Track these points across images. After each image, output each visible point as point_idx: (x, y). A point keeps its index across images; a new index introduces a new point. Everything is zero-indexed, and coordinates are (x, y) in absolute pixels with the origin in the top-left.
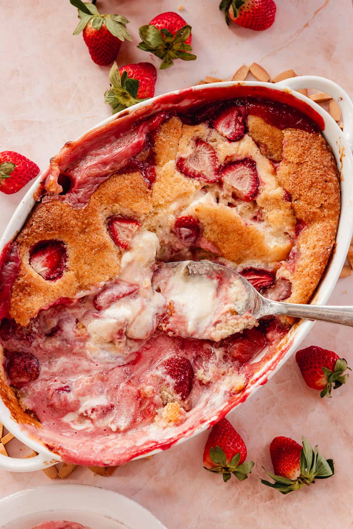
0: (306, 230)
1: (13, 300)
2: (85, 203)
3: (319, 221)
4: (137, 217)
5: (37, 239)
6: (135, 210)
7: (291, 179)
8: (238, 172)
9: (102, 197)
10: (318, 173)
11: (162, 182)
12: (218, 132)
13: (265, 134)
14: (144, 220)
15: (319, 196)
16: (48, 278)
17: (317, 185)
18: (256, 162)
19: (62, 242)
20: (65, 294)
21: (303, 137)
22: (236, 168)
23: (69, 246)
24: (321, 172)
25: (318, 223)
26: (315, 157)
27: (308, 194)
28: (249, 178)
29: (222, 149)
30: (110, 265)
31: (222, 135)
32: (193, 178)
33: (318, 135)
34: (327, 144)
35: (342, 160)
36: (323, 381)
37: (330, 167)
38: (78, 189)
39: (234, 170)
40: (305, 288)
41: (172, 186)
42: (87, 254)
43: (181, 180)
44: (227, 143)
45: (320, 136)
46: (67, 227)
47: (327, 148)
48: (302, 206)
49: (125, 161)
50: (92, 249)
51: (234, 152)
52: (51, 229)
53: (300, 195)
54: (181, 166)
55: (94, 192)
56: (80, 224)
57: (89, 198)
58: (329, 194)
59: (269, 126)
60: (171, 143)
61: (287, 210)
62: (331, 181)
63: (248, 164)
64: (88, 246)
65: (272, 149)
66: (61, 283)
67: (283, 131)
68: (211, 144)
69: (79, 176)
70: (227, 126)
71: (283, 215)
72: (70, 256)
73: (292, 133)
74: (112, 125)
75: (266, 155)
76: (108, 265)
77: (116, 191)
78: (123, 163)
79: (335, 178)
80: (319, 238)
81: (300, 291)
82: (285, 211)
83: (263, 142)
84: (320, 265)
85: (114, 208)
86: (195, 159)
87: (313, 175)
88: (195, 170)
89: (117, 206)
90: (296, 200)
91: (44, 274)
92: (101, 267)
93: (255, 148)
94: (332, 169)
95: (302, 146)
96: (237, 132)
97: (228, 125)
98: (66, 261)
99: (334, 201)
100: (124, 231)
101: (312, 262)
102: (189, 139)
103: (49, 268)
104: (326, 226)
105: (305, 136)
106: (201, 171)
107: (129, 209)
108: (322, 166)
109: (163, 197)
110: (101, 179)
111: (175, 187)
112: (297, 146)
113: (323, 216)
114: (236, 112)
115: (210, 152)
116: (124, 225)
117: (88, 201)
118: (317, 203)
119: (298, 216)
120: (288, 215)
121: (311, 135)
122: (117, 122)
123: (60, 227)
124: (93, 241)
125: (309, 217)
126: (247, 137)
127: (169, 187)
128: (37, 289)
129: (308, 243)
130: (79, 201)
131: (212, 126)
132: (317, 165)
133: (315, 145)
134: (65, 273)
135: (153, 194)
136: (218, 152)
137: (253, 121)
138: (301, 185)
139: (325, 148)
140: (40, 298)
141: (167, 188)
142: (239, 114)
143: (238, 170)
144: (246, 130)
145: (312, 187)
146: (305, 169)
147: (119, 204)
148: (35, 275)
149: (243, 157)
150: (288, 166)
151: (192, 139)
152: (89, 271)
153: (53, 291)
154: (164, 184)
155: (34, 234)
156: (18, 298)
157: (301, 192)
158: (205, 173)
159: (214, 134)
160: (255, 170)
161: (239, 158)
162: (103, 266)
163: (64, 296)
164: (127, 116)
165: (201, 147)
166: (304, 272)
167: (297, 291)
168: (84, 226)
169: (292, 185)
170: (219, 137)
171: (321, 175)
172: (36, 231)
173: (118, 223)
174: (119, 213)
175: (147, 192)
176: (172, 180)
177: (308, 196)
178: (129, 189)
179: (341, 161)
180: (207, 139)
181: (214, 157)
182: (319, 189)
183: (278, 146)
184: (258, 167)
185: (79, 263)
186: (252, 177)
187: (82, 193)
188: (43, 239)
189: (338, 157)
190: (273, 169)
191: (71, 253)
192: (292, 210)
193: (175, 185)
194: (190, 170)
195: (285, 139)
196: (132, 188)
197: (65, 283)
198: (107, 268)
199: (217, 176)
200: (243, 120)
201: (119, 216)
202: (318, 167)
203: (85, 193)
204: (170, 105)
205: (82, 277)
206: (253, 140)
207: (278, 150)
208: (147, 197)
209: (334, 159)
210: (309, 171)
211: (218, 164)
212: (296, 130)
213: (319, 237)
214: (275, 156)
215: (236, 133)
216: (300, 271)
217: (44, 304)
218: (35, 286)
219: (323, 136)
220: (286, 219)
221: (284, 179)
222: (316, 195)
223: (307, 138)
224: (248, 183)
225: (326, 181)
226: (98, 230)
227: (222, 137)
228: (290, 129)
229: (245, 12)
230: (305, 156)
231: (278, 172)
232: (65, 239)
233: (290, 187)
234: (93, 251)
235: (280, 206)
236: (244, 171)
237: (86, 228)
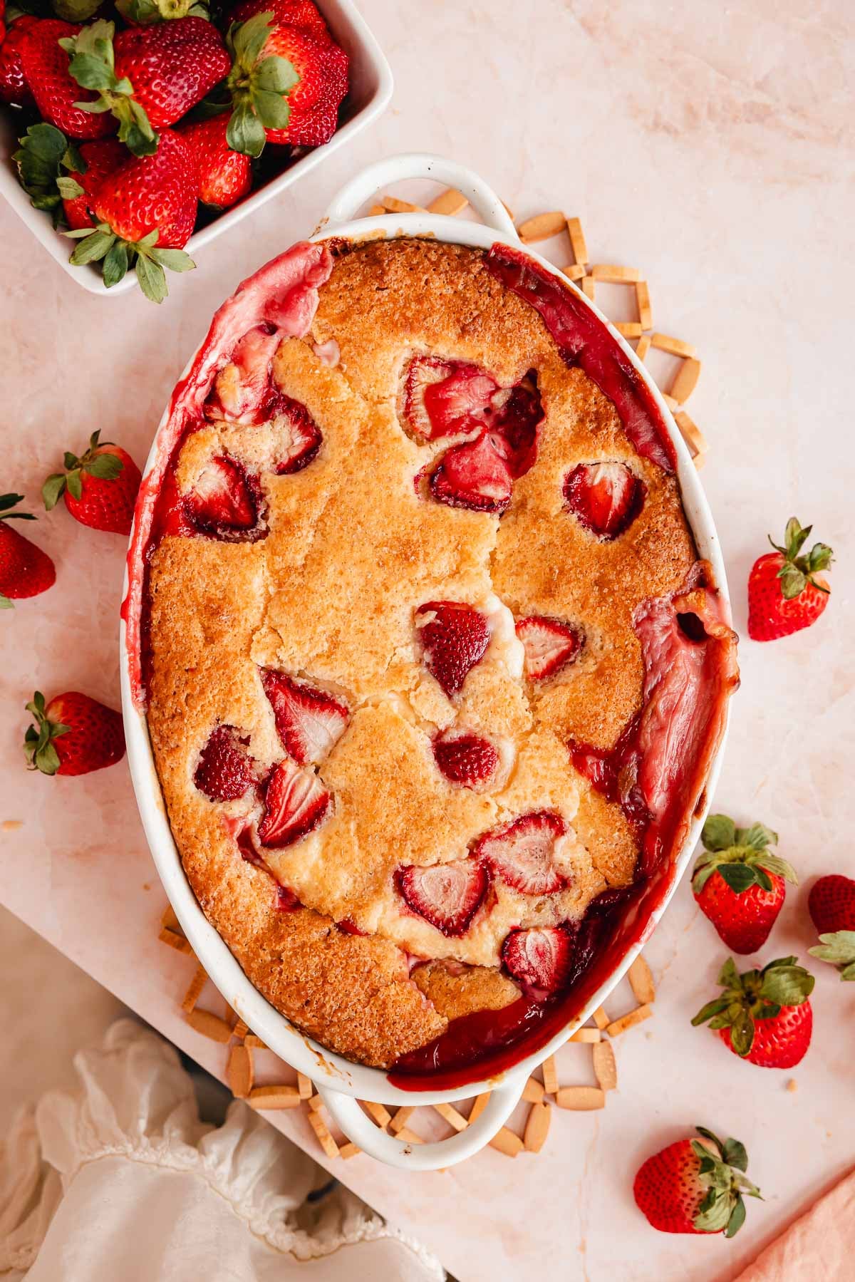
0: (273, 902)
1: (595, 390)
2: (638, 624)
3: (264, 933)
4: (545, 684)
5: (651, 507)
6: (560, 688)
7: (368, 958)
8: (460, 895)
9: (624, 657)
10: (331, 1004)
11: (559, 770)
12: (546, 927)
13: (470, 992)
14: (532, 690)
15: (297, 971)
16: (581, 470)
17: (316, 985)
18: (447, 937)
19: (612, 539)
20: (534, 474)
21: (406, 1038)
22: (468, 898)
23: (598, 542)
24: (327, 1010)
25: (262, 928)
26: (360, 1025)
27: (317, 958)
28: (433, 901)
29: (516, 906)
30: (514, 577)
31: (537, 928)
32: (519, 820)
33: (387, 1063)
34: (361, 1063)
35: (316, 1056)
36: (54, 715)
37: (322, 1032)
38: (670, 636)
39: (468, 891)
40: (182, 814)
41: (539, 777)
42: (561, 557)
43: (535, 798)
44: (516, 922)
45: (384, 1065)
46: (628, 565)
47: (356, 1056)
48: (310, 933)
49: (646, 745)
50: (561, 572)
51: (493, 917)
52: (646, 539)
53: (329, 947)
54: (553, 821)
55: (642, 651)
56: (616, 588)
57: (640, 636)
58: (285, 989)
59: (476, 1009)
60: (601, 839)
61: (330, 906)
62: (301, 1011)
63: (455, 923)
64: (571, 569)
65: (440, 979)
66: (554, 482)
67: (446, 1020)
68: (541, 899)
69: (688, 656)
70: (541, 950)
71: (329, 893)
72: (581, 530)
73: (430, 1029)
74: (702, 774)
75: (441, 962)
76: (517, 575)
77: (614, 687)
78: (647, 738)
79: (298, 1021)
80: (236, 907)
81: (186, 800)
82: (333, 903)
83: (464, 978)
84: (193, 868)
85: (591, 661)
86: (541, 853)
87: (337, 995)
88: (525, 834)
89: (591, 666)
90: (329, 934)
91: (592, 470)
92: (524, 561)
93: (466, 957)
94: (317, 1030)
95: (395, 1023)
96: (517, 955)
97: (541, 954)
98: (580, 519)
99: (267, 984)
100: (543, 646)
101: (212, 862)
102: (579, 872)
103: (593, 487)
104: (244, 935)
105: (405, 1042)
106: (514, 843)
107: (570, 682)
108: (335, 1020)
109: (538, 748)
110: (653, 682)
111: (533, 780)
112: (402, 1017)
113: (264, 947)
114: (546, 981)
115: (529, 885)
116: (553, 654)
117: (637, 631)
118: (291, 957)
119: (304, 915)
120: (322, 900)
121: (398, 1054)
122: (700, 784)
123: (638, 552)
124: (572, 584)
125: (284, 925)
126: (497, 962)
127: (542, 772)
128: (579, 437)
129: (247, 884)
130: (650, 618)
131: (564, 928)
132: (345, 1016)
133: (376, 1043)
134: (563, 501)
135: (556, 738)
136: (516, 897)
137: (508, 993)
138: (341, 963)
139: (359, 1054)
140: (561, 431)
141: (545, 768)
142: (537, 984)
143: (462, 898)
144: (507, 970)
145: (322, 975)
146: (358, 992)
147: (591, 673)
148: (602, 456)
149: (474, 925)
150: (390, 975)
151: (574, 877)
152: (535, 538)
153: (554, 460)
154: (553, 769)
155: (661, 510)
156: (592, 400)
157: (332, 952)
158: (506, 845)
159: (548, 917)
160: (436, 923)
161: (477, 919)
162: (522, 565)
163: (532, 470)
164: (694, 808)
165: (551, 879)
166: (207, 836)
167: (191, 798)
168: (606, 590)
169: (356, 951)
170: (537, 919)
171: (324, 1005)
172: (663, 517)
173: (565, 647)
174: (578, 662)
175: (568, 732)
176: (548, 786)
177: (315, 956)
178: (598, 709)
179: (317, 1053)
180: (552, 899)
181: (513, 883)
182: (307, 982)
183: (435, 992)
184: (436, 932)
185: (560, 535)
186: (430, 909)
187: (658, 634)
188: (641, 515)
189: (327, 1057)
190: (412, 952)
191: (586, 536)
192: (324, 913)
193: (536, 782)
194: (533, 828)
195: (431, 1011)
196: (597, 715)
197: (550, 488)
198: (514, 570)
199: (483, 857)
200: (523, 980)
201: (572, 659)
202: (339, 1014)
203: (654, 638)
204: (649, 890)
205: (535, 521)
206: (482, 967)
207: (430, 986)
208: (562, 726)
209: (329, 1047)
210: (348, 995)
211: (498, 879)
212: (427, 1039)
213: (240, 908)
214: (426, 972)
215: (515, 952)
216: (214, 831)
217: (548, 428)
218: (587, 439)
219: (378, 1068)
220: (320, 892)
221: (379, 950)
222: (305, 970)
223: (399, 1043)
224: (428, 893)
225: (308, 1003)
226: (582, 607)
227: (532, 924)
228: (439, 1034)
229: (686, 1165)
230: (375, 1013)
231: (398, 952)
232: (615, 545)
233: (358, 945)
234: (557, 571)
235: (347, 902)
236: (451, 906)
237: (601, 590)
